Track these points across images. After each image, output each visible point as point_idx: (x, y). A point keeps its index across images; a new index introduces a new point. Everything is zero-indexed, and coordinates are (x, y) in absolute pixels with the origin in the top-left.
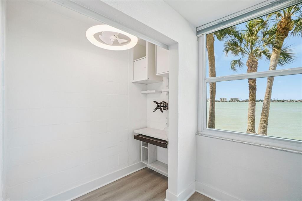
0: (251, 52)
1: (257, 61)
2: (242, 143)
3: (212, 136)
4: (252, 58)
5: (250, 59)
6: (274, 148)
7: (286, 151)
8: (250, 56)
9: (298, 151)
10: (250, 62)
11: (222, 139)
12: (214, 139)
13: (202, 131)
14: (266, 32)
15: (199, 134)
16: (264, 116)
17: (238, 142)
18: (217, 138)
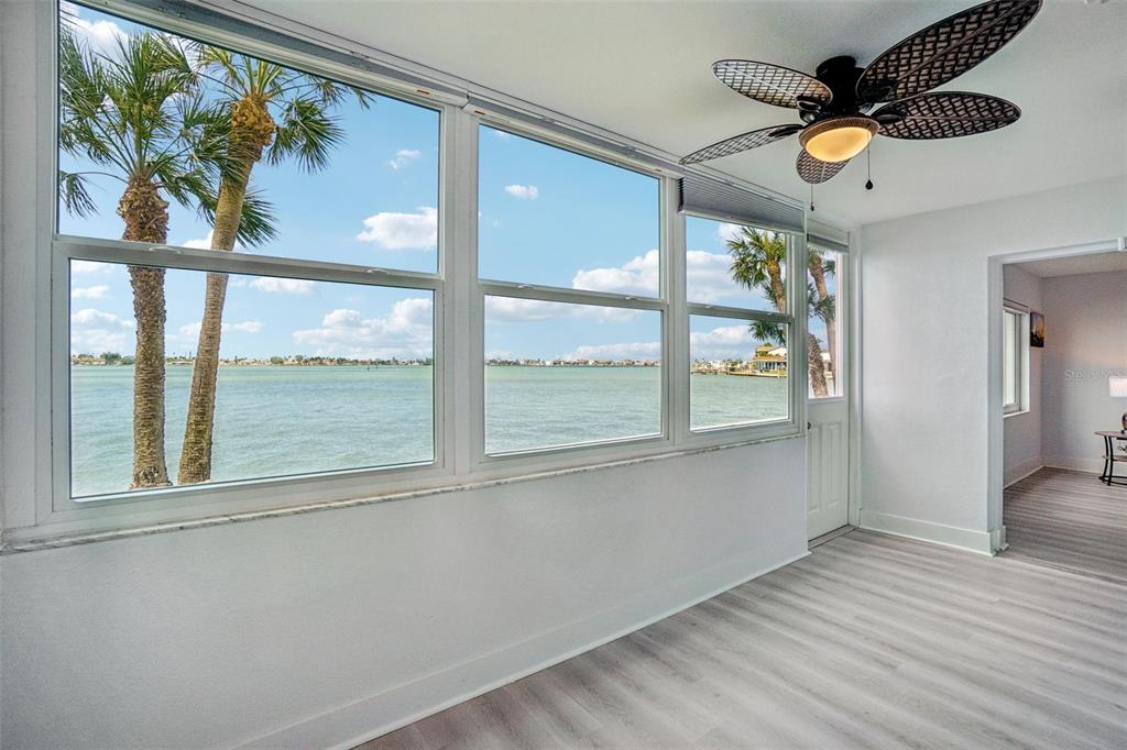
0: (137, 165)
1: (166, 211)
2: (268, 516)
3: (119, 530)
4: (143, 189)
5: (134, 190)
6: (363, 500)
7: (390, 500)
8: (135, 179)
9: (408, 491)
10: (136, 204)
11: (182, 528)
12: (134, 540)
13: (36, 525)
14: (194, 111)
15: (17, 543)
16: (198, 413)
17: (254, 518)
18: (153, 532)
